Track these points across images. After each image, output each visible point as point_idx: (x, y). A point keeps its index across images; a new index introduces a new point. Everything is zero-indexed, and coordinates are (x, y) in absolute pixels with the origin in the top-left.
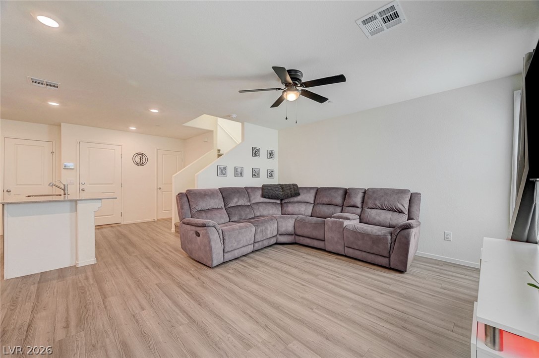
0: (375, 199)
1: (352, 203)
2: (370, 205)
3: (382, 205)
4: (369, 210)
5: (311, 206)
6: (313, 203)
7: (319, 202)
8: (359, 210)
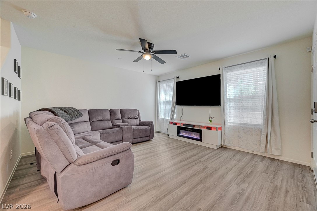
0: (128, 114)
1: (117, 117)
2: (126, 117)
3: (131, 117)
4: (126, 120)
5: (89, 124)
6: (89, 121)
7: (94, 120)
8: (121, 121)
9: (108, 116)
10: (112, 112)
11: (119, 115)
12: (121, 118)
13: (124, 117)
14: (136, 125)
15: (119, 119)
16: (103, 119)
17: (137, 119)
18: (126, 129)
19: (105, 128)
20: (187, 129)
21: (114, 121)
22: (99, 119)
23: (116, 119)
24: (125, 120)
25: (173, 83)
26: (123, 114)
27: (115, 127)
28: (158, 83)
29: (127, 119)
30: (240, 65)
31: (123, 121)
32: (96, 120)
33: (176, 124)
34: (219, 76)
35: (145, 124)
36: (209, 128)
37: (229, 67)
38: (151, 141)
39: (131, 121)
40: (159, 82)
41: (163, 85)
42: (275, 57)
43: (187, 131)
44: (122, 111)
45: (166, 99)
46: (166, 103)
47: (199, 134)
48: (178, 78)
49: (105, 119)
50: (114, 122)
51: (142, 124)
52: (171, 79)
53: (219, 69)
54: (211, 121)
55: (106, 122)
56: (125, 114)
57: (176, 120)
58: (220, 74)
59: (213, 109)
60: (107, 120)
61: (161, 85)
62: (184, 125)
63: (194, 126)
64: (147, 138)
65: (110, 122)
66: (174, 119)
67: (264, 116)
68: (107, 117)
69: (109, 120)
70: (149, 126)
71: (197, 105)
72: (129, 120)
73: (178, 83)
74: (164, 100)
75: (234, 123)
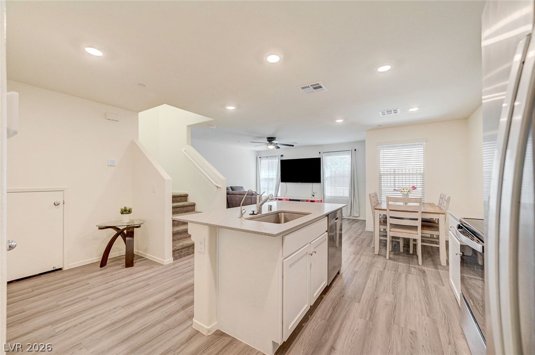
25: (277, 160)
28: (259, 159)
30: (334, 152)
33: (281, 200)
34: (320, 159)
36: (313, 201)
37: (327, 152)
40: (260, 157)
41: (264, 162)
42: (355, 150)
45: (269, 176)
46: (269, 180)
48: (282, 156)
52: (274, 156)
53: (320, 153)
54: (313, 196)
57: (280, 196)
59: (315, 185)
61: (262, 161)
63: (299, 200)
66: (278, 196)
67: (350, 190)
71: (301, 182)
73: (282, 162)
74: (267, 177)
75: (331, 197)
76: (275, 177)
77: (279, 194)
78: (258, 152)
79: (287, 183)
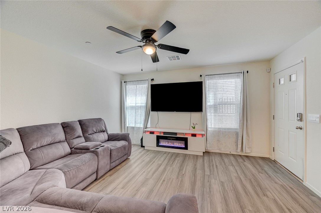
0: (93, 127)
2: (90, 132)
3: (96, 130)
4: (91, 136)
5: (24, 156)
6: (23, 150)
7: (35, 146)
8: (83, 139)
9: (61, 136)
10: (66, 127)
11: (79, 131)
12: (82, 135)
13: (87, 132)
14: (104, 141)
15: (81, 137)
16: (52, 142)
17: (103, 132)
18: (102, 153)
19: (59, 157)
20: (169, 138)
21: (71, 141)
22: (45, 144)
23: (75, 137)
24: (89, 136)
25: (147, 85)
26: (85, 128)
27: (78, 151)
28: (124, 84)
29: (91, 134)
30: (220, 75)
31: (87, 139)
32: (39, 146)
33: (152, 133)
34: (201, 82)
35: (118, 138)
36: (194, 135)
37: (210, 75)
38: (129, 158)
39: (97, 137)
40: (124, 82)
41: (130, 87)
42: (248, 72)
43: (170, 139)
44: (82, 123)
45: (136, 104)
46: (136, 108)
47: (184, 142)
48: (153, 80)
49: (57, 140)
50: (73, 143)
51: (112, 138)
52: (143, 80)
53: (201, 76)
54: (194, 128)
55: (60, 146)
56: (88, 127)
57: (149, 128)
58: (202, 82)
59: (195, 116)
60: (60, 142)
61: (127, 86)
62: (164, 133)
63: (176, 134)
64: (125, 157)
65: (66, 145)
66: (148, 127)
67: (240, 121)
68: (59, 137)
69: (64, 141)
70: (127, 141)
71: (177, 111)
72: (95, 136)
73: (153, 87)
74: (134, 105)
75: (214, 128)
76: (144, 105)
77: (149, 125)
78: (123, 76)
79: (158, 112)
